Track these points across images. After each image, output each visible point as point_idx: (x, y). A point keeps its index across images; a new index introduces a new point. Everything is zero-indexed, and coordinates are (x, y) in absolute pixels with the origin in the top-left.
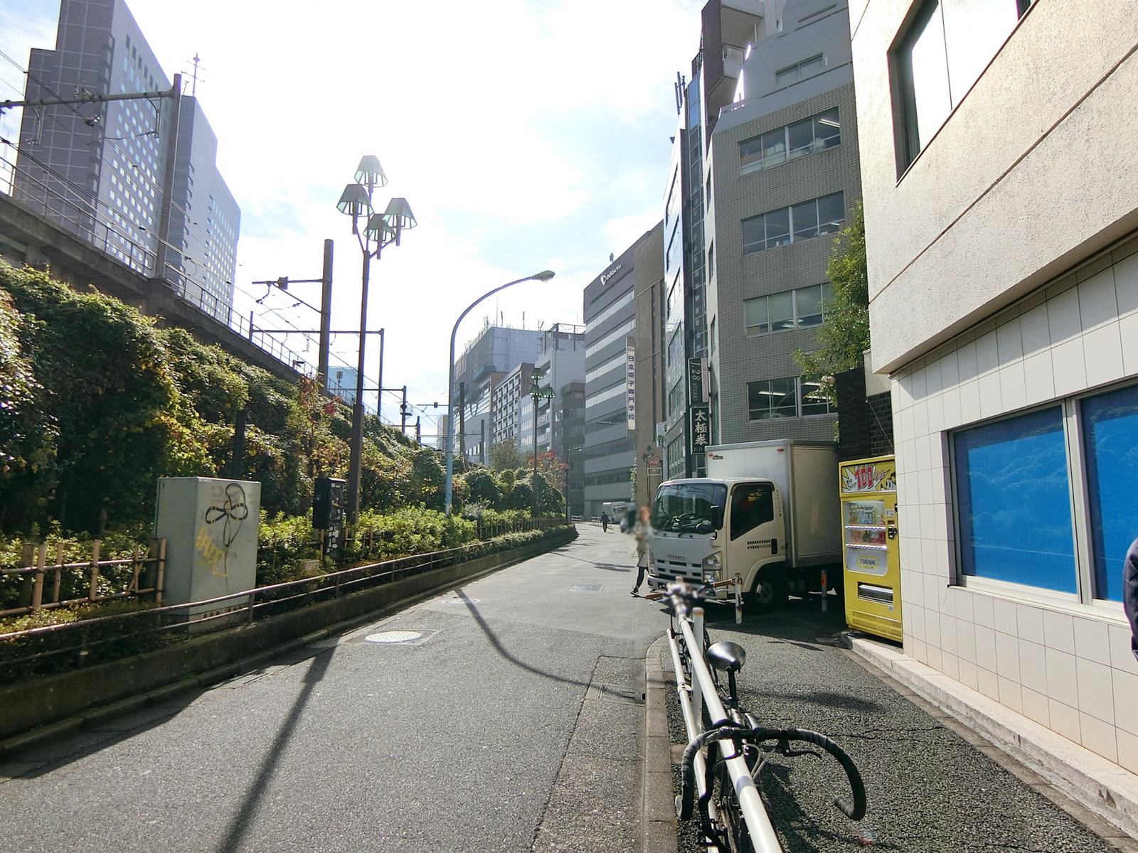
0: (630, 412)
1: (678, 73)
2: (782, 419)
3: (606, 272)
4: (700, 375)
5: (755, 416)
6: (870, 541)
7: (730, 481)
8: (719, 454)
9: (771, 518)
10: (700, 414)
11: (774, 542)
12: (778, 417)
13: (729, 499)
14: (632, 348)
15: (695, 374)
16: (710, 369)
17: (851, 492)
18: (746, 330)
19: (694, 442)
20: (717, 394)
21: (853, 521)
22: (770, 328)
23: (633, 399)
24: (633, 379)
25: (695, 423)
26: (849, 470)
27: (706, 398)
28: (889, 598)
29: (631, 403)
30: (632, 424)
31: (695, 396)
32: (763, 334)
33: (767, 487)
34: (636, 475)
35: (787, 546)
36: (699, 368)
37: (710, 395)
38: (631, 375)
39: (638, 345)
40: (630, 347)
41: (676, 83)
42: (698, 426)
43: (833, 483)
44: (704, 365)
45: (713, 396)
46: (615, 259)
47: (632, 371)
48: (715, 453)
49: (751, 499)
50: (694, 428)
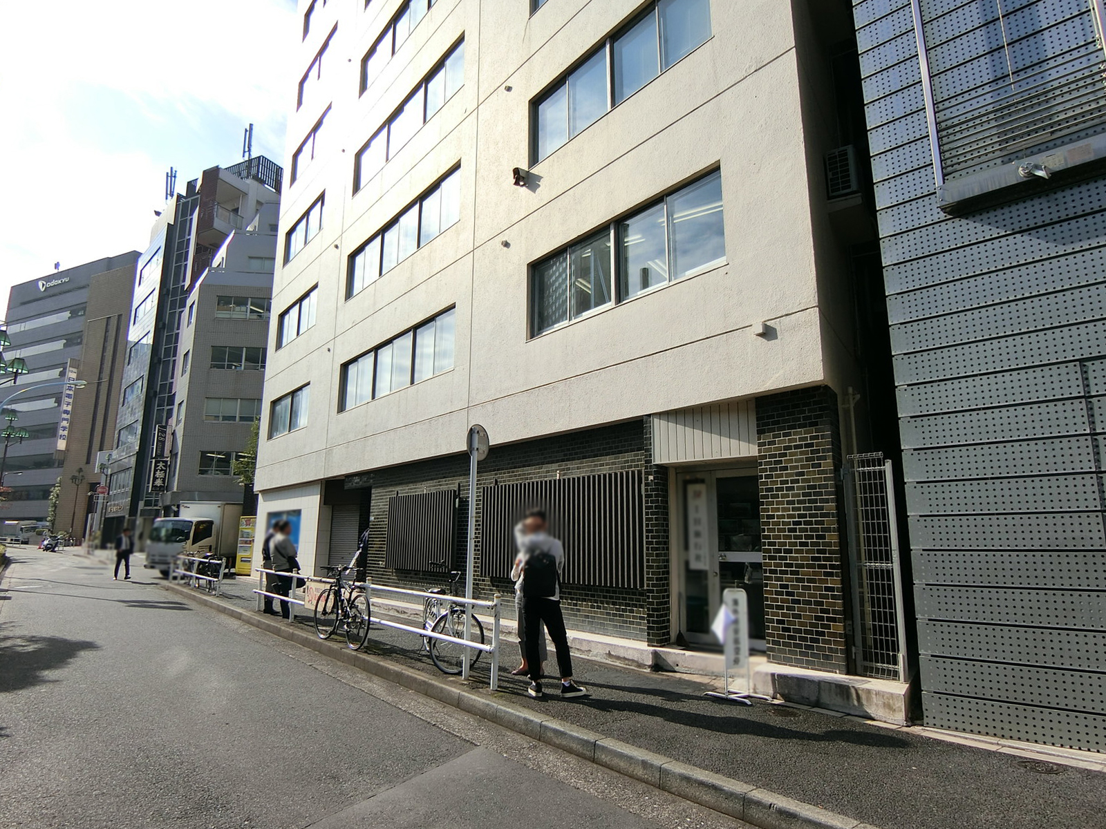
0: (61, 432)
1: (172, 168)
2: (221, 476)
3: (48, 278)
4: (165, 437)
5: (202, 472)
6: (247, 544)
7: (195, 520)
8: (188, 505)
9: (211, 536)
10: (161, 464)
11: (211, 546)
12: (218, 474)
13: (193, 527)
14: (75, 370)
15: (161, 436)
16: (173, 434)
17: (244, 528)
18: (204, 417)
19: (153, 483)
20: (177, 453)
21: (242, 537)
22: (221, 418)
23: (66, 420)
24: (71, 401)
25: (155, 471)
26: (243, 519)
27: (167, 453)
28: (249, 561)
29: (65, 423)
30: (62, 445)
31: (159, 452)
32: (214, 422)
33: (211, 523)
34: (58, 495)
35: (216, 548)
36: (165, 432)
37: (171, 452)
38: (69, 396)
39: (81, 368)
40: (71, 369)
41: (167, 173)
42: (158, 473)
43: (238, 524)
44: (169, 431)
45: (174, 454)
46: (61, 269)
47: (71, 393)
48: (185, 505)
49: (201, 527)
50: (154, 474)
